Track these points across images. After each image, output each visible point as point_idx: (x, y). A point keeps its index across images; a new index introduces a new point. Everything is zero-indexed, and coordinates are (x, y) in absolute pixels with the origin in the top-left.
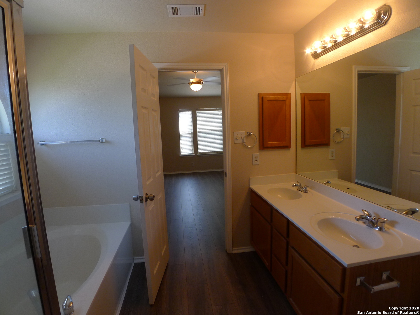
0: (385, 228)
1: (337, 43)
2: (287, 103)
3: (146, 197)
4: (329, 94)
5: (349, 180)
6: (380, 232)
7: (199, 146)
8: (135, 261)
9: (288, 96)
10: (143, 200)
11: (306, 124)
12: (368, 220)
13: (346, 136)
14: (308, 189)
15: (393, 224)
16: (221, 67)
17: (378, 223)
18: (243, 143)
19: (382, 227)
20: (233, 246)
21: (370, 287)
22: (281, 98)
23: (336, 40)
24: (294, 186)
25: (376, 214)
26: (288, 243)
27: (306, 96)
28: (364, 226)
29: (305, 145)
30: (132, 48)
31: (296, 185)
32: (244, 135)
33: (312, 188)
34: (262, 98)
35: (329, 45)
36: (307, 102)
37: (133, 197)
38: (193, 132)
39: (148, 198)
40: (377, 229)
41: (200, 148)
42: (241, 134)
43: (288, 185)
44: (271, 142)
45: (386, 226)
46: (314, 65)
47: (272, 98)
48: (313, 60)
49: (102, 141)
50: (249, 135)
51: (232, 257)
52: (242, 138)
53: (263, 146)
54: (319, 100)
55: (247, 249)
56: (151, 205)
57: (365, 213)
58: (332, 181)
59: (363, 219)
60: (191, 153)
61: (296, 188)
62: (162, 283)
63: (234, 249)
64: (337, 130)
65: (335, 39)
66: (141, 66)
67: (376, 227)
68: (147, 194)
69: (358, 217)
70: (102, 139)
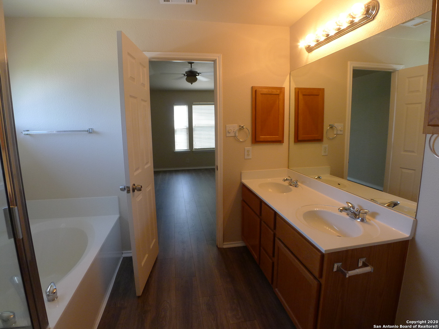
0: (366, 219)
1: (329, 36)
2: (281, 97)
3: (134, 188)
4: (323, 89)
5: (342, 177)
6: (361, 223)
7: (195, 142)
8: (124, 255)
9: (282, 90)
10: (130, 190)
11: (299, 119)
12: (351, 211)
13: (339, 132)
14: (298, 183)
15: (374, 215)
16: (214, 58)
17: (360, 214)
18: (235, 136)
19: (364, 218)
20: (224, 241)
21: (346, 271)
22: (275, 92)
23: (329, 33)
24: (285, 180)
25: (359, 206)
26: (274, 235)
27: (299, 91)
28: (348, 217)
29: (298, 140)
30: (120, 35)
31: (287, 180)
32: (237, 128)
33: (303, 183)
34: (256, 91)
35: (322, 39)
36: (301, 97)
37: (120, 187)
38: (188, 127)
39: (135, 189)
40: (359, 220)
41: (196, 144)
42: (233, 127)
43: (279, 180)
44: (263, 136)
45: (367, 217)
46: (307, 58)
47: (265, 91)
48: (306, 53)
49: (90, 131)
50: (241, 128)
51: (222, 252)
52: (234, 131)
53: (256, 140)
54: (313, 95)
55: (239, 244)
56: (139, 196)
57: (348, 205)
58: (323, 177)
59: (346, 210)
60: (186, 149)
61: (287, 183)
62: (150, 276)
63: (224, 243)
64: (331, 126)
65: (327, 33)
66: (129, 54)
67: (358, 218)
68: (134, 185)
69: (341, 208)
70: (90, 129)
